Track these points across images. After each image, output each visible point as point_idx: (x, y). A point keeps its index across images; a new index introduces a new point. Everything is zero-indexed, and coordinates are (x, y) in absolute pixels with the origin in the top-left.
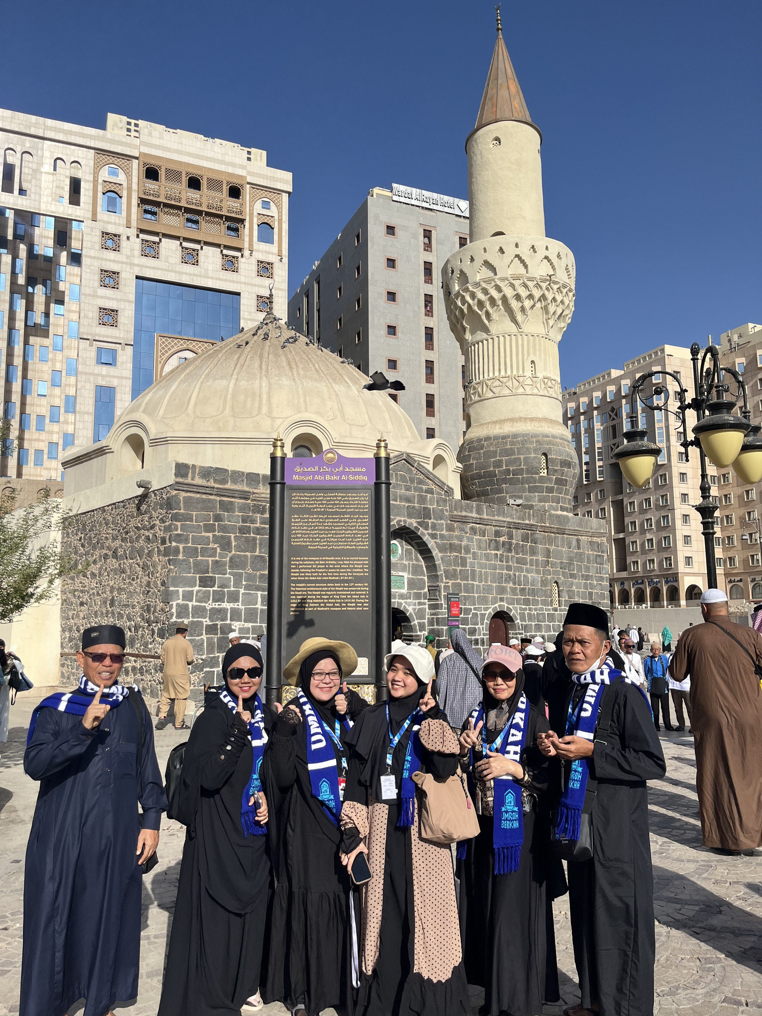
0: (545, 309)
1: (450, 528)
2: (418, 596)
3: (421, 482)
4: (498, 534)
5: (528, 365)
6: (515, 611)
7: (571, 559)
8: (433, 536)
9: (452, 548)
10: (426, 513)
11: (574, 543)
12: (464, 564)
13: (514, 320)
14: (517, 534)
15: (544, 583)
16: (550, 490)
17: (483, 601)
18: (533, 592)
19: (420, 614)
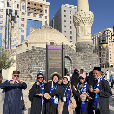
0: (89, 22)
1: (74, 56)
2: (69, 66)
3: (69, 49)
4: (81, 57)
5: (86, 31)
6: (84, 69)
7: (93, 61)
8: (71, 57)
9: (74, 59)
10: (70, 54)
11: (93, 58)
12: (76, 61)
13: (84, 24)
14: (84, 57)
15: (89, 64)
16: (90, 50)
17: (79, 67)
18: (87, 66)
19: (69, 69)
